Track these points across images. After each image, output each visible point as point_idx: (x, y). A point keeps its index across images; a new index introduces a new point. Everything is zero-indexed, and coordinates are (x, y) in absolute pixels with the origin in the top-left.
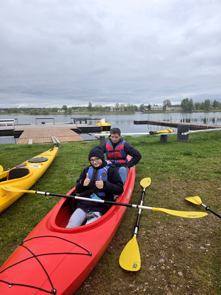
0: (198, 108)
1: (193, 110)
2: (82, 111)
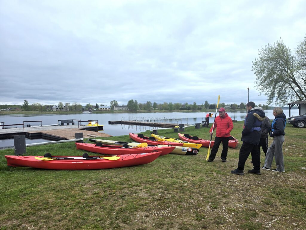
0: (142, 109)
1: (138, 111)
2: (15, 111)
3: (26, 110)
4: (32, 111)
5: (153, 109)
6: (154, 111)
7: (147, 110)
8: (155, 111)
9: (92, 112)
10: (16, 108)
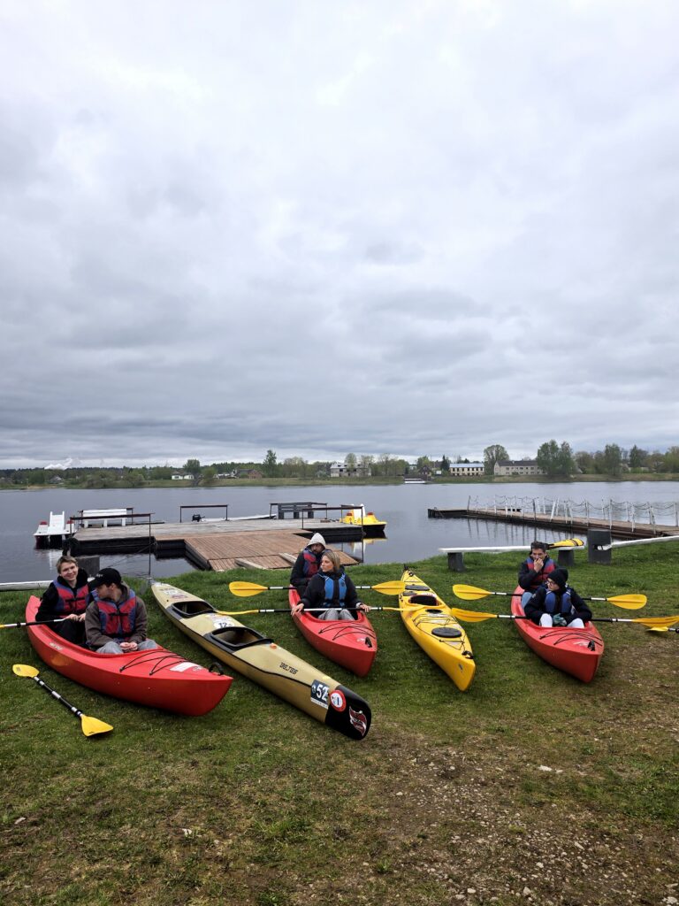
0: (587, 470)
1: (572, 476)
2: (247, 477)
3: (271, 476)
4: (284, 477)
5: (630, 469)
6: (631, 476)
7: (606, 473)
8: (638, 476)
9: (430, 479)
10: (249, 471)
